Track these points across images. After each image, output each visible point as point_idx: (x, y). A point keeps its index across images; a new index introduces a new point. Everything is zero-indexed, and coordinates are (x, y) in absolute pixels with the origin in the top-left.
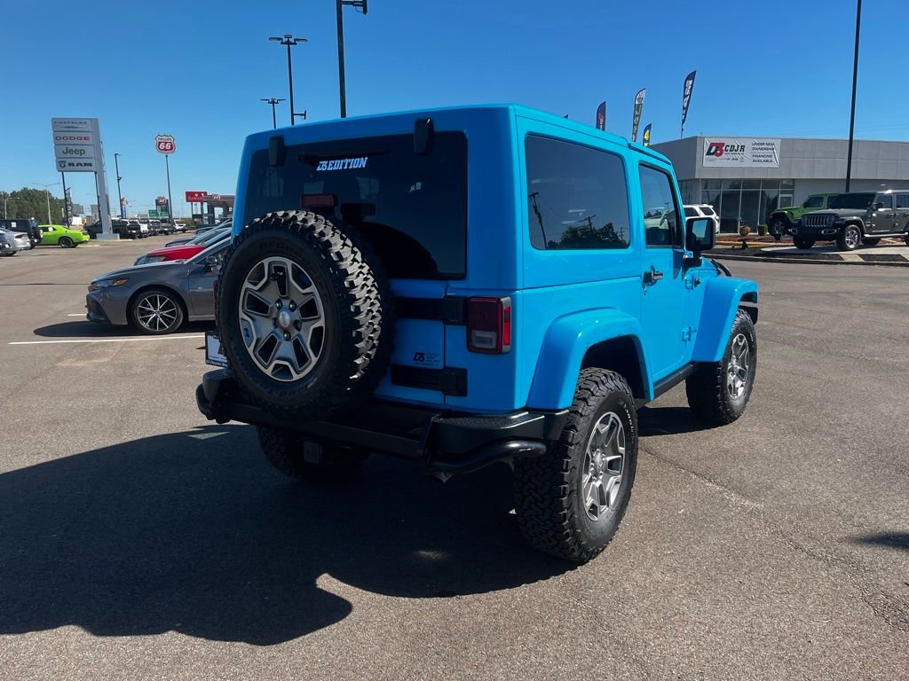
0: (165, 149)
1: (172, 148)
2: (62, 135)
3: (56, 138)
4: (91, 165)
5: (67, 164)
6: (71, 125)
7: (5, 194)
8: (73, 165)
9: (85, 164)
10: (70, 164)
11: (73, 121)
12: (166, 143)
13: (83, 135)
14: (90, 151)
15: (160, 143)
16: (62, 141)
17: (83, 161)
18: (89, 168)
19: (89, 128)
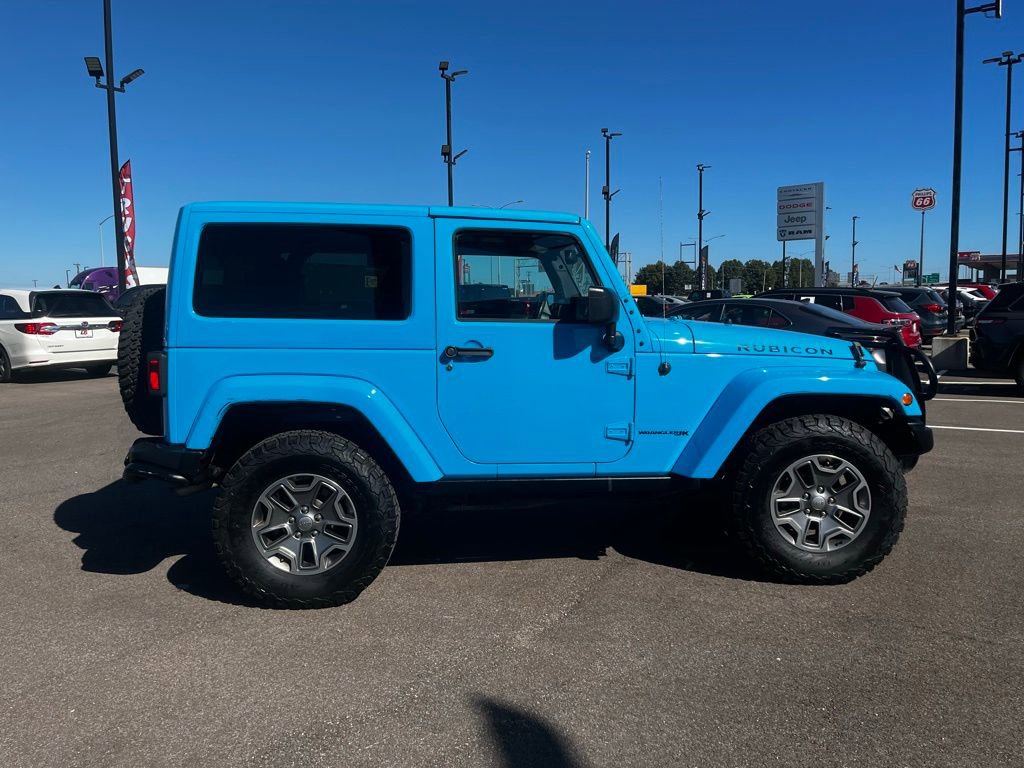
0: (923, 206)
1: (930, 204)
2: (785, 203)
3: (780, 207)
4: (810, 232)
5: (787, 234)
6: (796, 192)
7: (768, 264)
8: (793, 233)
9: (805, 232)
10: (790, 233)
11: (799, 188)
12: (924, 198)
13: (806, 201)
14: (811, 218)
15: (917, 199)
16: (785, 210)
17: (802, 229)
18: (808, 235)
19: (813, 193)
